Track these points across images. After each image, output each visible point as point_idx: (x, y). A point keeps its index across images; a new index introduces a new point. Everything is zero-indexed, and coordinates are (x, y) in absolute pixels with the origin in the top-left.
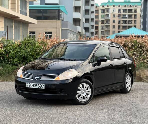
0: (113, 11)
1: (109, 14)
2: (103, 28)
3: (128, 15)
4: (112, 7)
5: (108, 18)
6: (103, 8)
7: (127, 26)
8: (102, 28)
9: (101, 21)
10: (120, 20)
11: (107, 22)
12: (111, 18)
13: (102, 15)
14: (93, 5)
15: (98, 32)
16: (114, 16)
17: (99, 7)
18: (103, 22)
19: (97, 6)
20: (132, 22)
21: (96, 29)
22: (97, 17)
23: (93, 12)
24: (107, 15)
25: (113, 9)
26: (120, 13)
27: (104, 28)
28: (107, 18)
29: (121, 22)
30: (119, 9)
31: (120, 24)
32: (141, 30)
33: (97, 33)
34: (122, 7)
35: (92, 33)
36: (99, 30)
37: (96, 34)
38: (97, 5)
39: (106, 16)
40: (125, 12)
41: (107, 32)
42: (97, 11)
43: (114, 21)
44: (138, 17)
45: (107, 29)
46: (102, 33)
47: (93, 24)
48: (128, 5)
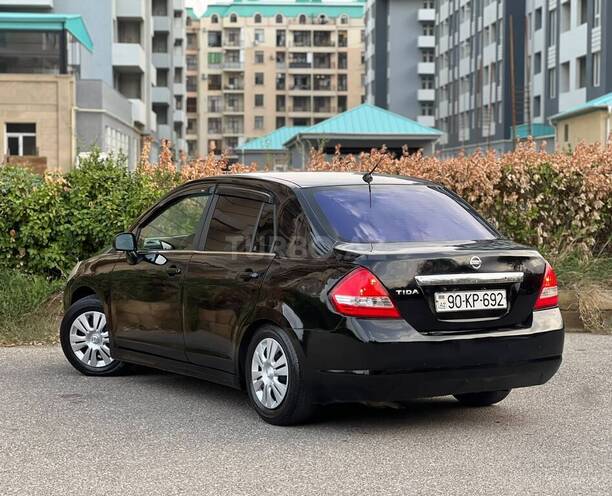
0: (257, 39)
1: (238, 51)
2: (216, 105)
3: (316, 56)
4: (249, 24)
5: (236, 64)
6: (216, 27)
7: (312, 99)
8: (210, 104)
9: (206, 76)
10: (283, 75)
11: (231, 81)
12: (246, 64)
13: (210, 54)
14: (178, 14)
15: (195, 120)
16: (260, 58)
17: (198, 21)
18: (215, 83)
19: (193, 18)
20: (329, 83)
21: (189, 110)
22: (192, 61)
23: (178, 43)
24: (231, 54)
25: (256, 30)
26: (284, 45)
27: (220, 104)
28: (232, 64)
29: (289, 82)
30: (278, 31)
31: (283, 88)
33: (192, 125)
34: (290, 23)
36: (198, 115)
37: (191, 131)
38: (191, 14)
39: (228, 58)
40: (302, 41)
41: (233, 122)
42: (192, 38)
43: (259, 80)
44: (353, 61)
45: (234, 111)
46: (214, 125)
47: (181, 89)
48: (312, 17)
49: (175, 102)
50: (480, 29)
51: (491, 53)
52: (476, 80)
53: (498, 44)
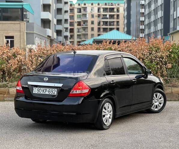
1: (86, 14)
2: (80, 30)
3: (110, 15)
4: (89, 6)
5: (86, 18)
6: (79, 7)
7: (109, 29)
8: (78, 30)
9: (76, 22)
10: (100, 21)
11: (84, 23)
12: (89, 18)
13: (78, 15)
14: (66, 3)
15: (73, 35)
16: (93, 16)
17: (74, 5)
18: (79, 24)
19: (73, 4)
20: (114, 24)
21: (70, 32)
22: (72, 17)
23: (66, 12)
24: (84, 15)
25: (92, 8)
26: (100, 12)
27: (81, 30)
28: (84, 18)
29: (102, 23)
30: (98, 8)
31: (100, 25)
32: (125, 34)
33: (72, 37)
34: (102, 5)
35: (66, 37)
36: (74, 34)
37: (71, 38)
38: (71, 3)
40: (106, 11)
41: (85, 36)
42: (72, 10)
43: (92, 23)
44: (121, 17)
45: (85, 32)
46: (79, 36)
47: (68, 26)
48: (109, 3)
49: (64, 30)
50: (157, 7)
51: (160, 14)
52: (155, 22)
53: (162, 11)
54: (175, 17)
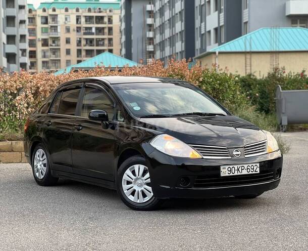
0: (66, 20)
1: (57, 27)
2: (46, 54)
3: (97, 29)
4: (62, 12)
5: (56, 33)
6: (45, 14)
7: (95, 51)
8: (43, 54)
9: (40, 39)
10: (80, 38)
11: (54, 42)
12: (61, 33)
13: (42, 28)
14: (22, 7)
15: (35, 62)
16: (68, 30)
17: (36, 11)
18: (45, 43)
19: (33, 9)
20: (104, 43)
21: (31, 57)
22: (32, 32)
23: (22, 22)
24: (53, 28)
25: (66, 15)
26: (80, 23)
27: (49, 54)
28: (54, 33)
29: (83, 42)
30: (77, 16)
31: (80, 46)
32: (123, 58)
33: (33, 65)
34: (83, 12)
35: (23, 65)
36: (37, 60)
37: (32, 68)
38: (31, 7)
39: (52, 30)
40: (90, 21)
41: (55, 63)
42: (32, 20)
43: (68, 41)
44: (116, 31)
45: (55, 57)
46: (45, 64)
47: (26, 46)
48: (94, 9)
49: (20, 52)
50: (174, 15)
51: (179, 26)
52: (172, 40)
53: (182, 22)
54: (203, 32)
